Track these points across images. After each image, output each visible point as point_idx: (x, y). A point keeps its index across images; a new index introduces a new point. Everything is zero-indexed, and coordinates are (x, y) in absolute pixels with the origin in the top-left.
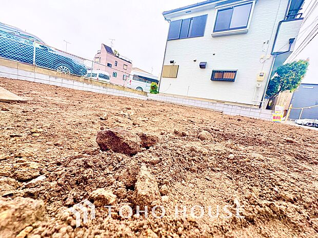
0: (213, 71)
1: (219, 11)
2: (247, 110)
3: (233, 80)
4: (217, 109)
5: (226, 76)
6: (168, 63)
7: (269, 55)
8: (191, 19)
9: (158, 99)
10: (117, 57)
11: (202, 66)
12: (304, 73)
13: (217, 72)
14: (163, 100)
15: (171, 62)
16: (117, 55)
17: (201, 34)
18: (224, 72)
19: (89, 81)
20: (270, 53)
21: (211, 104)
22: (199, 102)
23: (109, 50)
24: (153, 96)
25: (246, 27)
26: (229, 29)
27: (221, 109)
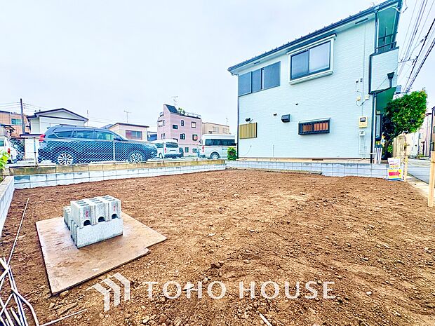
0: (300, 124)
1: (292, 56)
2: (353, 167)
3: (327, 132)
4: (313, 170)
5: (317, 128)
6: (243, 122)
7: (367, 96)
8: (262, 69)
9: (238, 167)
10: (183, 115)
11: (286, 120)
12: (422, 108)
13: (305, 124)
14: (245, 167)
15: (247, 120)
16: (182, 113)
17: (277, 83)
18: (313, 123)
19: (162, 165)
20: (368, 92)
21: (305, 165)
22: (289, 165)
23: (172, 109)
24: (232, 164)
25: (329, 68)
26: (309, 74)
27: (319, 170)
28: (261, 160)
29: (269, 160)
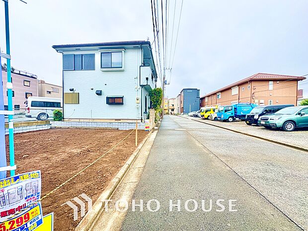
0: (107, 98)
1: (102, 53)
2: (132, 124)
3: (122, 104)
4: (114, 127)
5: (116, 101)
6: (67, 91)
7: (139, 87)
8: (82, 55)
9: (62, 126)
11: (99, 94)
14: (68, 126)
15: (71, 90)
18: (114, 98)
21: (109, 124)
22: (100, 124)
24: (57, 124)
25: (121, 67)
26: (112, 68)
27: (117, 127)
28: (82, 120)
29: (88, 121)
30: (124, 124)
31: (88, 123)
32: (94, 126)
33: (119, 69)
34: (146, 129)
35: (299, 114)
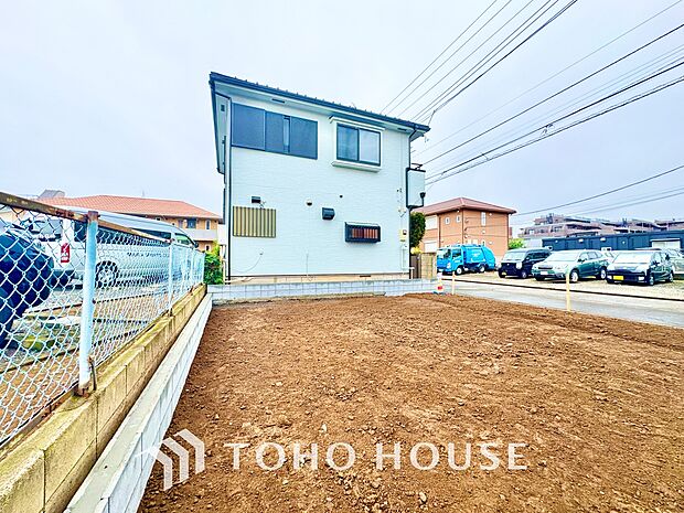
0: (346, 227)
1: (338, 125)
3: (377, 241)
4: (375, 290)
7: (405, 208)
8: (286, 116)
11: (328, 216)
13: (353, 227)
15: (254, 201)
18: (363, 228)
20: (405, 204)
25: (379, 165)
26: (358, 161)
27: (381, 290)
28: (283, 280)
29: (298, 280)
30: (396, 283)
31: (319, 286)
32: (334, 291)
33: (373, 167)
34: (438, 292)
35: (580, 261)
